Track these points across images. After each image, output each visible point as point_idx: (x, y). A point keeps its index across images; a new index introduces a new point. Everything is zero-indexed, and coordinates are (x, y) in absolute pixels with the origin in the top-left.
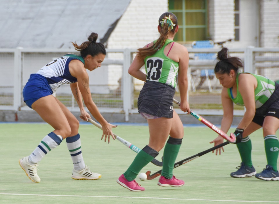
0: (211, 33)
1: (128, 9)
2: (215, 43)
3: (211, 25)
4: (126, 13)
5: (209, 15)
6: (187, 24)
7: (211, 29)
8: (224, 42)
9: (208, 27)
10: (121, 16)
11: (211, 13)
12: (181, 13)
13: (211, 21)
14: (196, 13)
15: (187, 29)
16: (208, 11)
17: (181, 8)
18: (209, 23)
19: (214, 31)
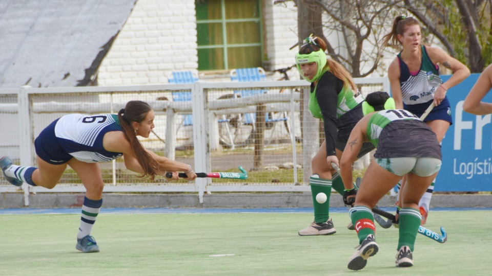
0: (270, 55)
1: (130, 20)
2: (275, 71)
3: (269, 42)
4: (126, 27)
5: (264, 26)
6: (229, 42)
7: (269, 48)
8: (289, 69)
9: (265, 46)
10: (119, 32)
11: (267, 23)
12: (220, 25)
13: (268, 36)
14: (244, 23)
15: (230, 49)
16: (264, 20)
17: (220, 17)
18: (265, 38)
19: (274, 51)
